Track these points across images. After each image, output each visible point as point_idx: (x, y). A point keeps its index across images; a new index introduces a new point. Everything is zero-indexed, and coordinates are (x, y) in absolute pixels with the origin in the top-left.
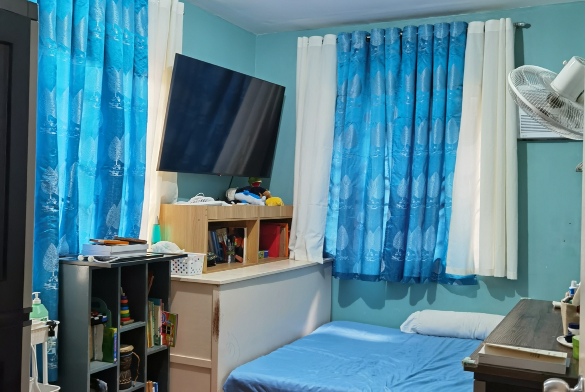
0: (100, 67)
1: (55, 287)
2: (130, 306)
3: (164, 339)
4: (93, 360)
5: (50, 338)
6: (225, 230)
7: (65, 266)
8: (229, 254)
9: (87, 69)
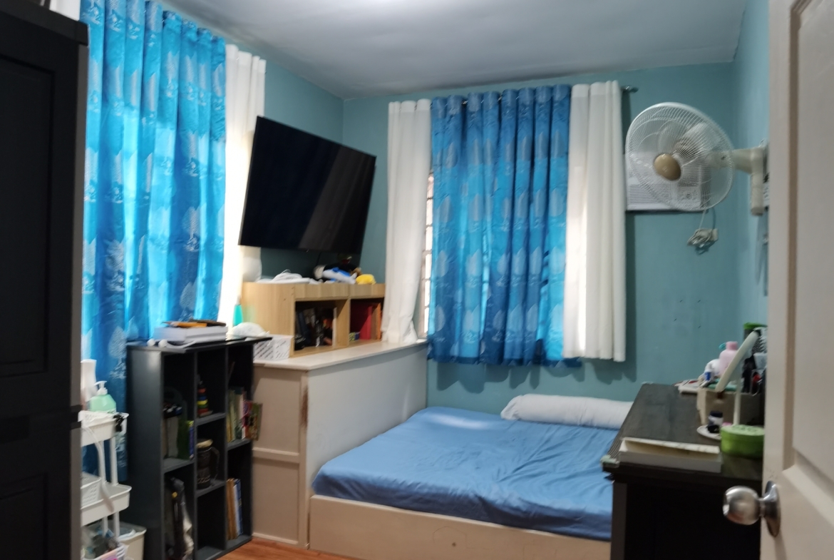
0: (171, 129)
1: (122, 376)
3: (247, 431)
4: (166, 457)
5: (117, 433)
6: (312, 311)
7: (135, 354)
8: (317, 337)
9: (158, 131)
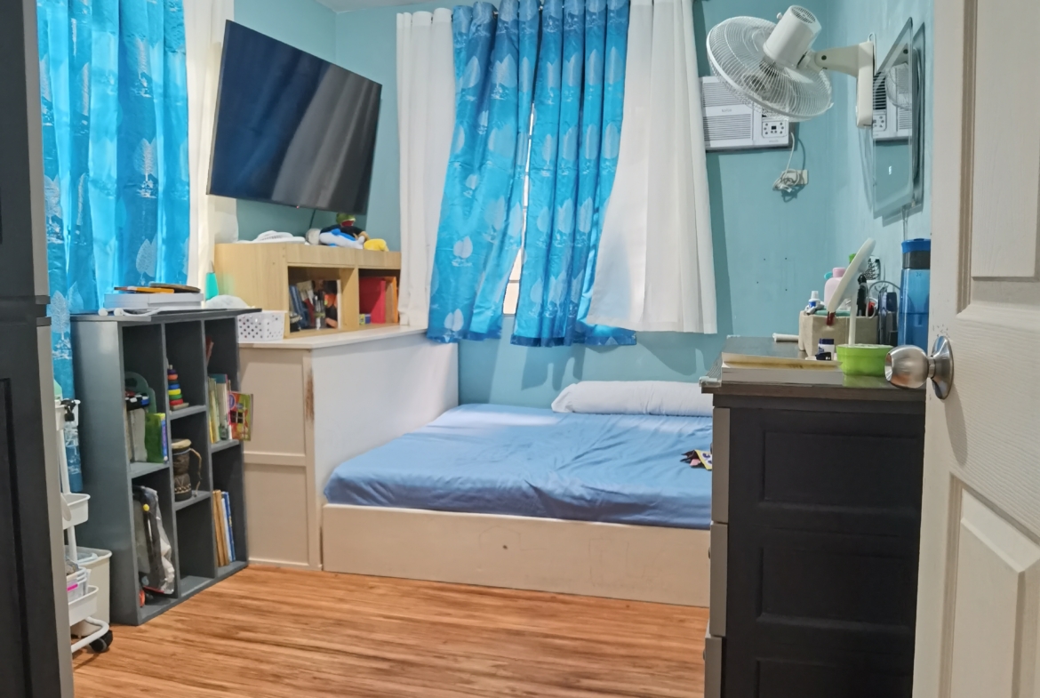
0: (113, 33)
1: (67, 356)
2: (181, 383)
3: (234, 429)
4: (132, 461)
7: (81, 325)
8: (316, 317)
9: (95, 35)
